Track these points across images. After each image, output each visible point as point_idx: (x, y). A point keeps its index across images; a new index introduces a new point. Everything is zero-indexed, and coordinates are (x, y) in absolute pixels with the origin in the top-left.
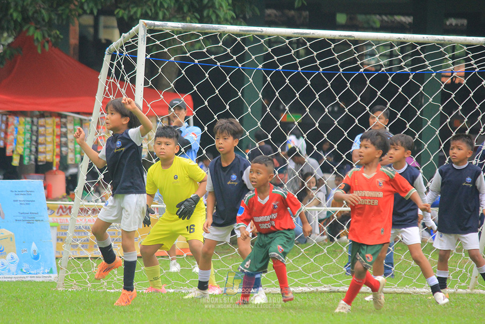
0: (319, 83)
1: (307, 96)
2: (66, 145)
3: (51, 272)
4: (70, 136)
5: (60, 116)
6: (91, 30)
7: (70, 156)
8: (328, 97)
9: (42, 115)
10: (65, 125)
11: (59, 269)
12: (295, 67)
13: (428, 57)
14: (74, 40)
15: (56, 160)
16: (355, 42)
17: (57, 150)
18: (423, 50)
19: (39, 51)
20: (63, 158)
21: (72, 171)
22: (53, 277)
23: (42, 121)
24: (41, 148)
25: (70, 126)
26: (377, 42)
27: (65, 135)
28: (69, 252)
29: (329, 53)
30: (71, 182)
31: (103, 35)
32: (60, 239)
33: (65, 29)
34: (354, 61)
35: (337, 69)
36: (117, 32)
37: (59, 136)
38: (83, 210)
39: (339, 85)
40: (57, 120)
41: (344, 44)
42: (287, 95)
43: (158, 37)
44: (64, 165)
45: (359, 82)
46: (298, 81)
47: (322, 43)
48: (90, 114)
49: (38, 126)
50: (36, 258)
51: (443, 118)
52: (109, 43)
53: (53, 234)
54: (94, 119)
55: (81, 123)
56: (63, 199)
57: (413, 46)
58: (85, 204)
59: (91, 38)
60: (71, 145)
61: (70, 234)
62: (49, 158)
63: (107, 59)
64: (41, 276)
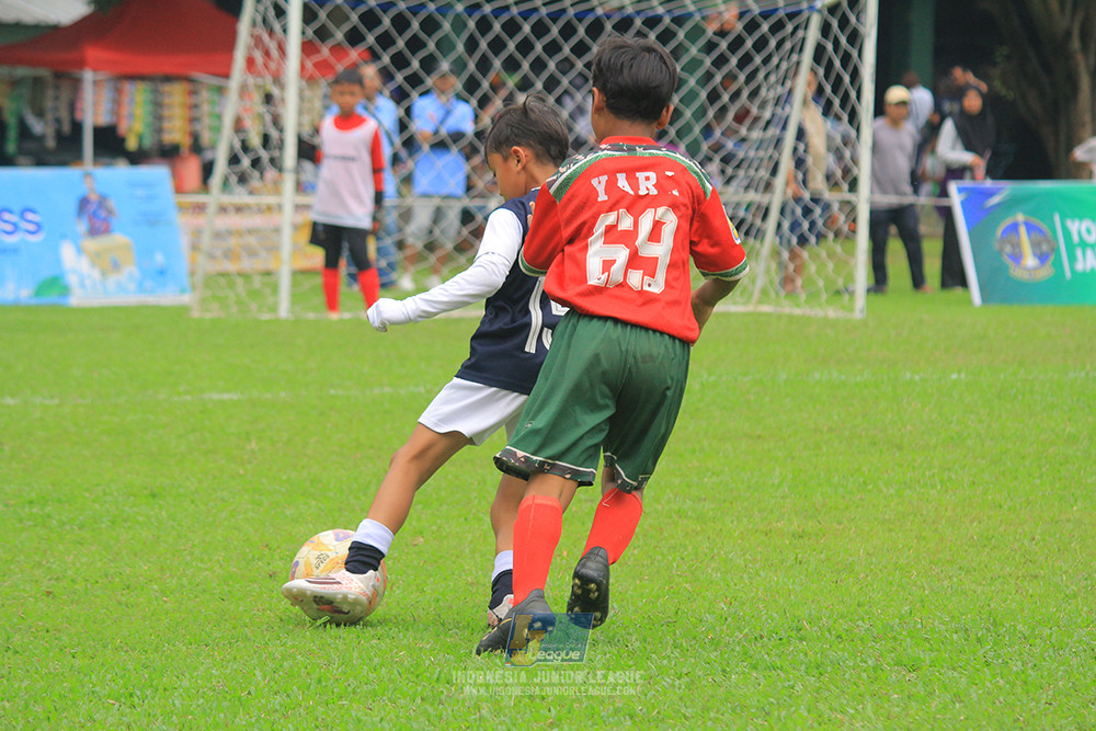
0: (540, 29)
1: (525, 47)
2: (198, 120)
3: (183, 291)
4: (204, 108)
5: (189, 80)
7: (204, 134)
8: (553, 49)
9: (168, 79)
10: (196, 93)
11: (194, 288)
15: (187, 141)
17: (187, 128)
20: (195, 138)
21: (206, 154)
22: (187, 298)
23: (167, 88)
24: (166, 125)
25: (205, 94)
27: (195, 106)
28: (205, 266)
30: (208, 170)
32: (195, 248)
37: (190, 108)
38: (223, 209)
39: (568, 31)
40: (186, 86)
42: (497, 46)
44: (197, 148)
45: (595, 29)
46: (512, 28)
49: (162, 94)
50: (162, 272)
51: (709, 76)
53: (184, 241)
54: (234, 83)
58: (226, 199)
60: (205, 120)
61: (206, 241)
62: (176, 137)
64: (169, 297)
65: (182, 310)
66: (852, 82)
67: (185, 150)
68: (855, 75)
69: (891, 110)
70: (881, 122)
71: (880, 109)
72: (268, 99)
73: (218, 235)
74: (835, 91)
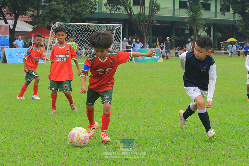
0: (84, 32)
1: (83, 34)
2: (45, 42)
4: (46, 41)
6: (48, 24)
7: (46, 44)
8: (86, 34)
10: (45, 39)
12: (81, 29)
13: (101, 27)
14: (46, 26)
15: (44, 44)
16: (90, 25)
17: (44, 43)
18: (100, 26)
19: (40, 27)
20: (45, 44)
21: (46, 46)
25: (46, 39)
26: (93, 25)
27: (45, 40)
29: (86, 27)
30: (46, 48)
31: (50, 25)
33: (44, 24)
34: (90, 28)
35: (87, 29)
36: (52, 25)
37: (44, 41)
38: (48, 52)
39: (88, 32)
40: (44, 38)
41: (88, 26)
42: (80, 33)
43: (59, 25)
44: (45, 45)
45: (91, 31)
46: (81, 31)
47: (85, 25)
48: (49, 37)
52: (51, 26)
54: (50, 38)
55: (47, 39)
56: (45, 50)
57: (98, 26)
59: (48, 25)
60: (46, 42)
62: (42, 44)
63: (52, 29)
65: (44, 64)
66: (120, 37)
67: (43, 46)
68: (120, 36)
69: (124, 41)
70: (123, 42)
71: (123, 40)
72: (53, 40)
73: (48, 55)
74: (117, 38)
